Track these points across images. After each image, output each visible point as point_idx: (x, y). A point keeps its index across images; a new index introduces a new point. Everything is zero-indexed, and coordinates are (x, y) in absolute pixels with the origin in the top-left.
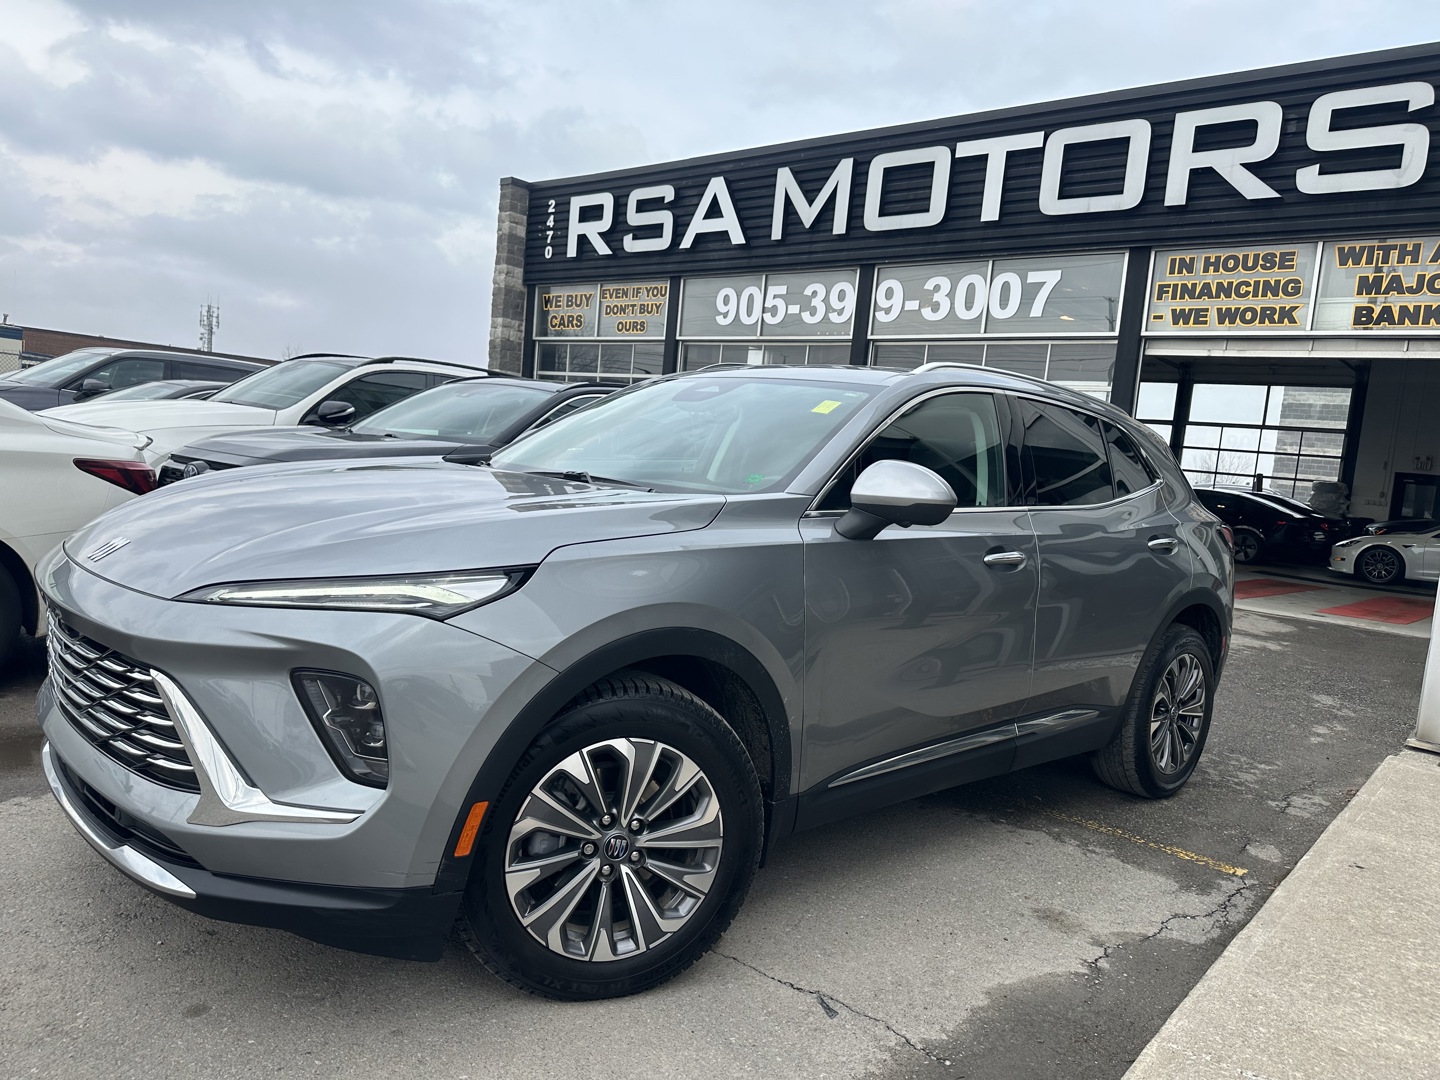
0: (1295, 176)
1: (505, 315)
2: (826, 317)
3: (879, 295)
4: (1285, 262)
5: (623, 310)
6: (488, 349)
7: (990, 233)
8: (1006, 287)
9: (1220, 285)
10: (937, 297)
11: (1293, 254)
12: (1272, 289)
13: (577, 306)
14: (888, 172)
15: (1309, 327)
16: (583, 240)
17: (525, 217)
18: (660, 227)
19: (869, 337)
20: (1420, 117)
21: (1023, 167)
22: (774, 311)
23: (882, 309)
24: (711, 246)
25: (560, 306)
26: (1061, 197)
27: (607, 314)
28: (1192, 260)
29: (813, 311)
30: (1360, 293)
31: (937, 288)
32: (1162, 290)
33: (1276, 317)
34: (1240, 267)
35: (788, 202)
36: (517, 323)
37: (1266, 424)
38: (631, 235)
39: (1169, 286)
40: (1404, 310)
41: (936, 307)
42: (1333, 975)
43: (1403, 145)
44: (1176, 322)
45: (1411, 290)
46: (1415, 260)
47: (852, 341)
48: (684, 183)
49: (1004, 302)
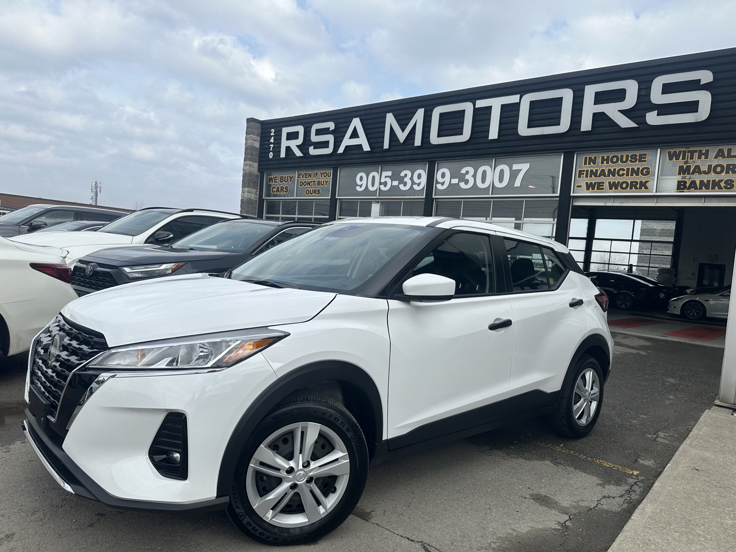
0: (645, 116)
1: (249, 187)
2: (412, 187)
3: (438, 176)
4: (642, 159)
5: (309, 183)
6: (240, 203)
7: (494, 145)
8: (502, 172)
9: (609, 170)
10: (467, 177)
11: (646, 155)
12: (635, 172)
13: (286, 182)
14: (441, 115)
15: (654, 191)
16: (288, 149)
17: (259, 138)
18: (328, 142)
19: (434, 197)
20: (706, 87)
21: (510, 112)
22: (385, 184)
23: (439, 183)
24: (353, 152)
25: (277, 182)
26: (528, 127)
27: (301, 185)
28: (595, 158)
29: (405, 184)
30: (679, 174)
31: (467, 172)
32: (581, 173)
33: (638, 186)
34: (619, 161)
35: (392, 130)
36: (255, 190)
37: (634, 239)
38: (313, 147)
39: (584, 171)
40: (702, 182)
41: (467, 182)
42: (688, 528)
43: (698, 102)
44: (588, 189)
45: (705, 172)
46: (706, 157)
47: (425, 199)
48: (340, 121)
49: (501, 180)
